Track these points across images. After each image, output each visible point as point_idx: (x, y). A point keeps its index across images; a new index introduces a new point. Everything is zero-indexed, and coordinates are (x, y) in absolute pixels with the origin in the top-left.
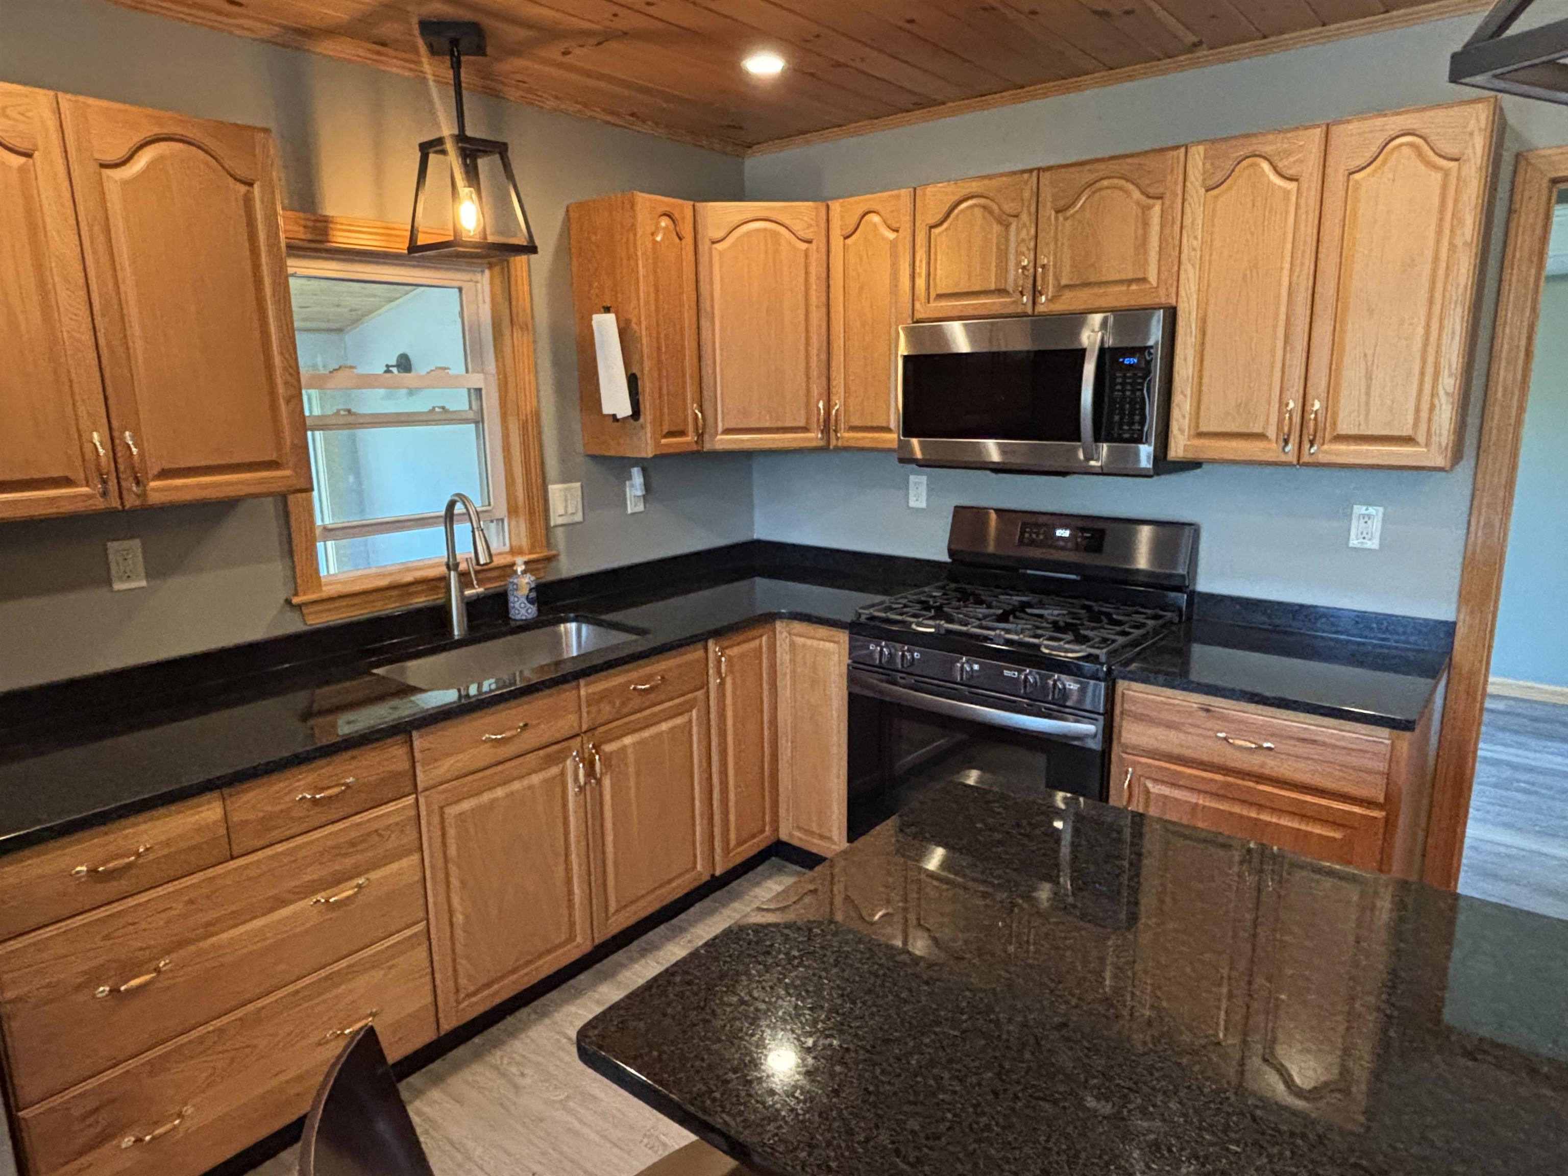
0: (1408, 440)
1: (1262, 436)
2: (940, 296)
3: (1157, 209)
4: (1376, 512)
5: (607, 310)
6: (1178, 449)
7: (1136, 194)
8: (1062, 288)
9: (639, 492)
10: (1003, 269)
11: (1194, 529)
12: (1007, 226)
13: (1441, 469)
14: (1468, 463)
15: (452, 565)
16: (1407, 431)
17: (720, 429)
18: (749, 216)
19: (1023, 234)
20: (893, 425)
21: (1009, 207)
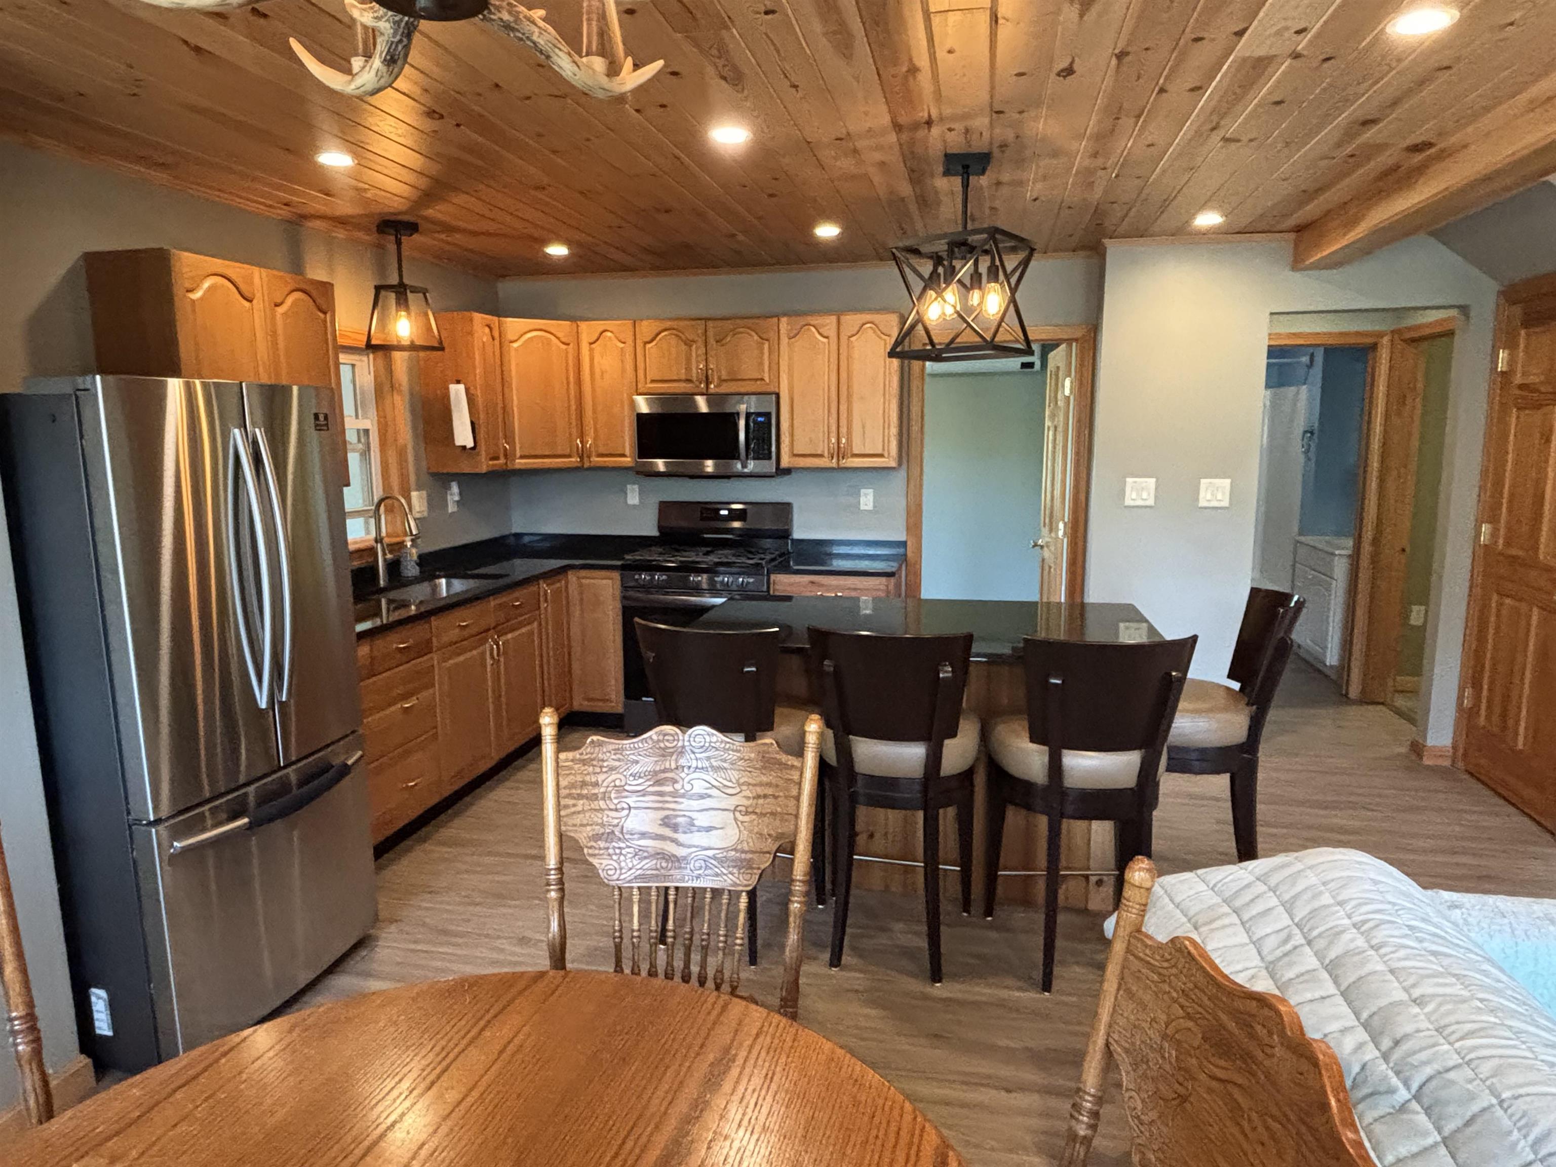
0: (881, 456)
1: (821, 456)
2: (653, 381)
3: (766, 346)
4: (870, 492)
5: (458, 382)
6: (785, 462)
7: (756, 337)
8: (722, 381)
9: (457, 498)
10: (688, 369)
11: (789, 505)
12: (691, 346)
13: (894, 468)
14: (904, 466)
15: (379, 540)
16: (880, 451)
17: (518, 454)
18: (531, 327)
19: (700, 352)
20: (627, 452)
21: (691, 337)
